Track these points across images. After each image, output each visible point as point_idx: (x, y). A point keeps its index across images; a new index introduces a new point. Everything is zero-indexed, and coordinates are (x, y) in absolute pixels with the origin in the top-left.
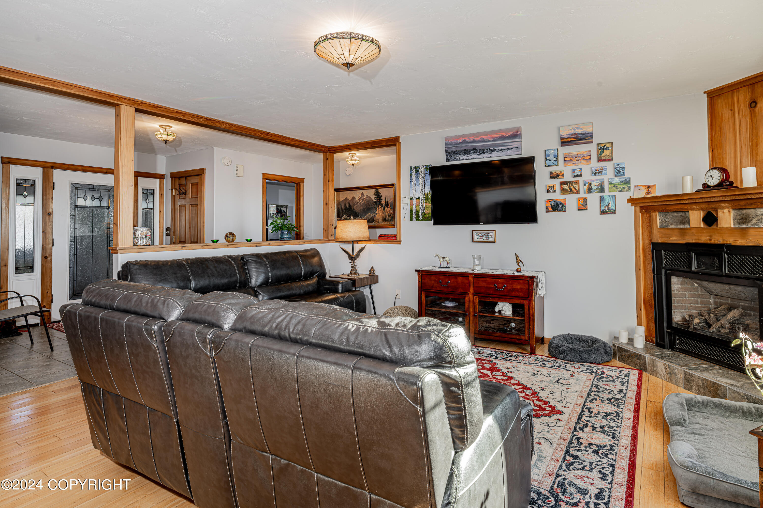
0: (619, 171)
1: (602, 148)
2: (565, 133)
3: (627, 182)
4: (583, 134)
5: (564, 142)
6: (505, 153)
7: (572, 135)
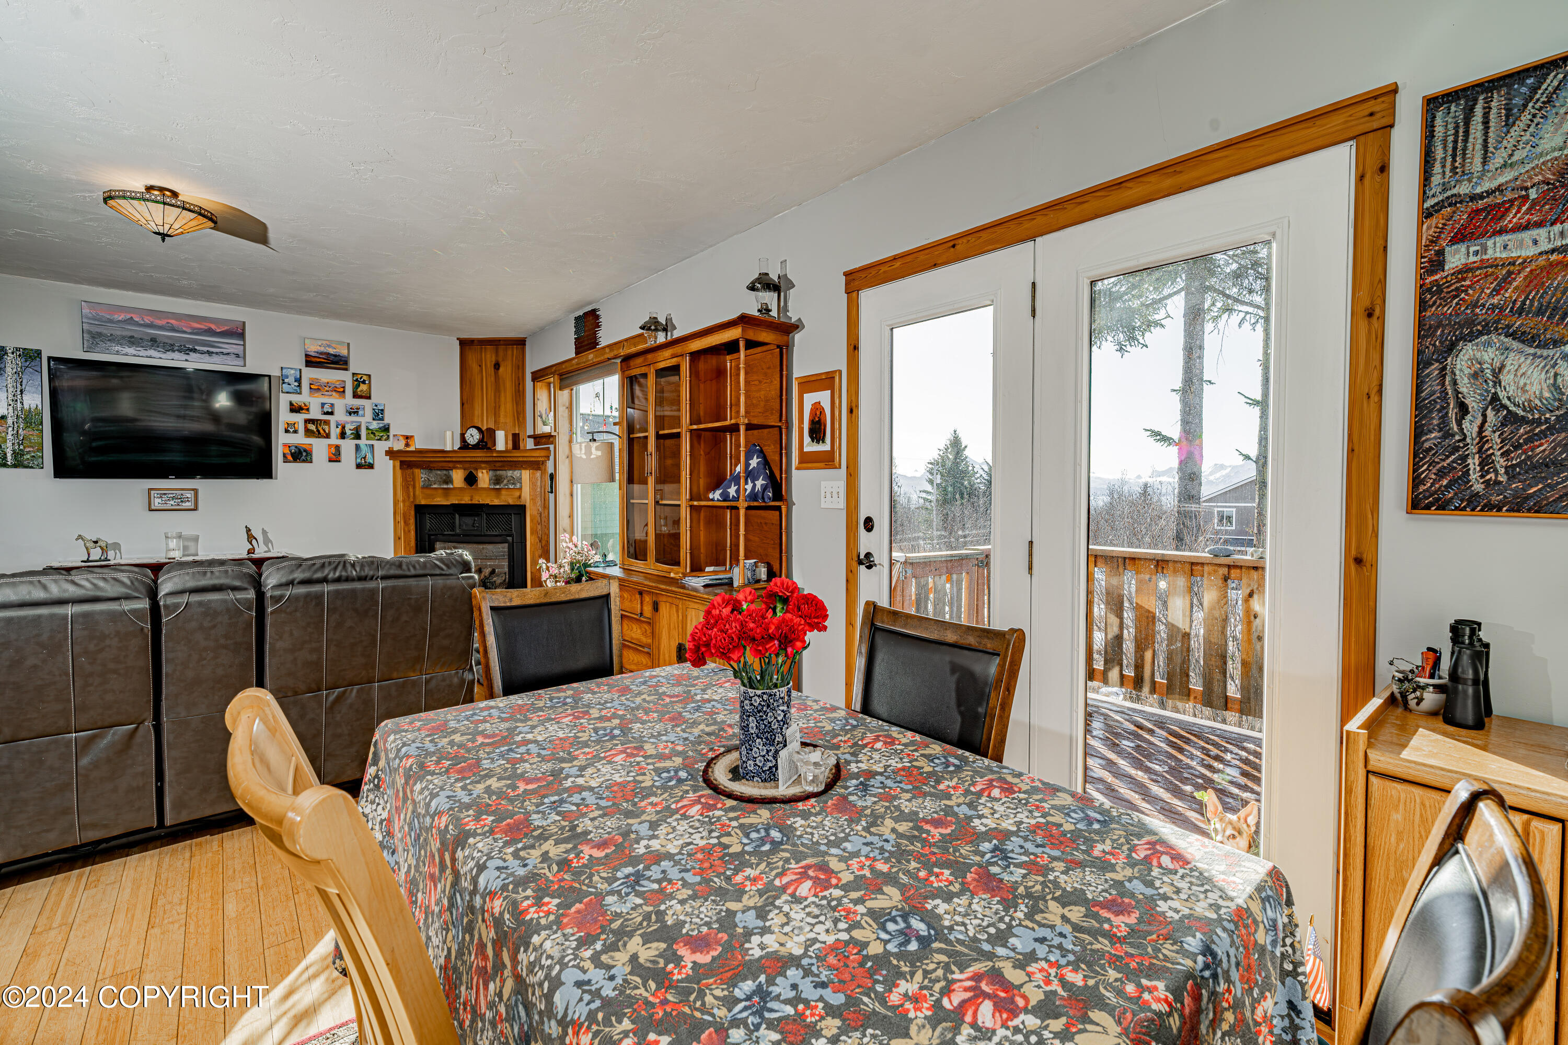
0: (378, 414)
1: (358, 381)
2: (313, 348)
3: (386, 429)
4: (335, 356)
5: (311, 362)
6: (215, 358)
7: (321, 353)
